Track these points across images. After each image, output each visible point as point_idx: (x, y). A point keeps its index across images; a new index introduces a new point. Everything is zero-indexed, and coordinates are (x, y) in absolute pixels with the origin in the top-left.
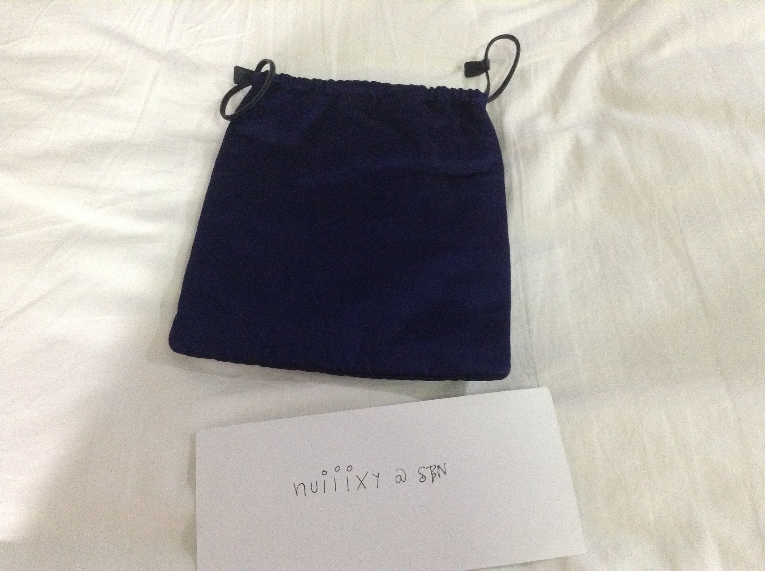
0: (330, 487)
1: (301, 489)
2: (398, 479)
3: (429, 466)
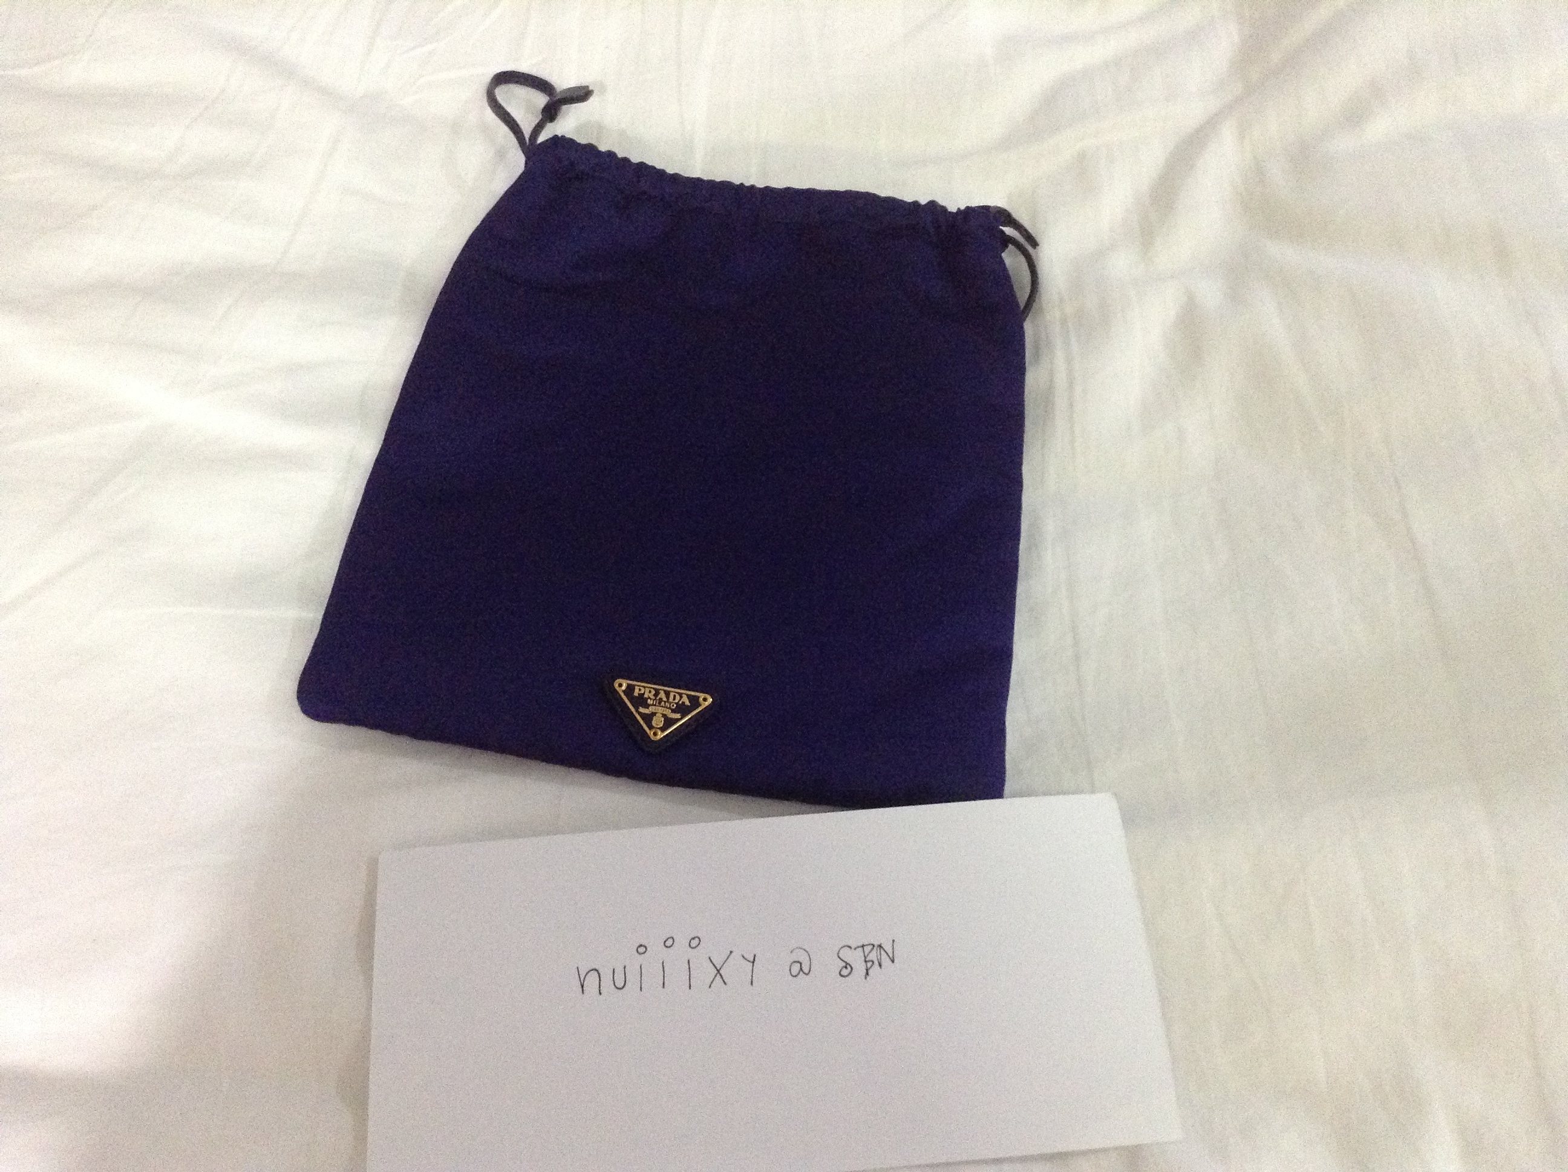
0: (652, 978)
1: (592, 981)
2: (796, 968)
3: (861, 944)
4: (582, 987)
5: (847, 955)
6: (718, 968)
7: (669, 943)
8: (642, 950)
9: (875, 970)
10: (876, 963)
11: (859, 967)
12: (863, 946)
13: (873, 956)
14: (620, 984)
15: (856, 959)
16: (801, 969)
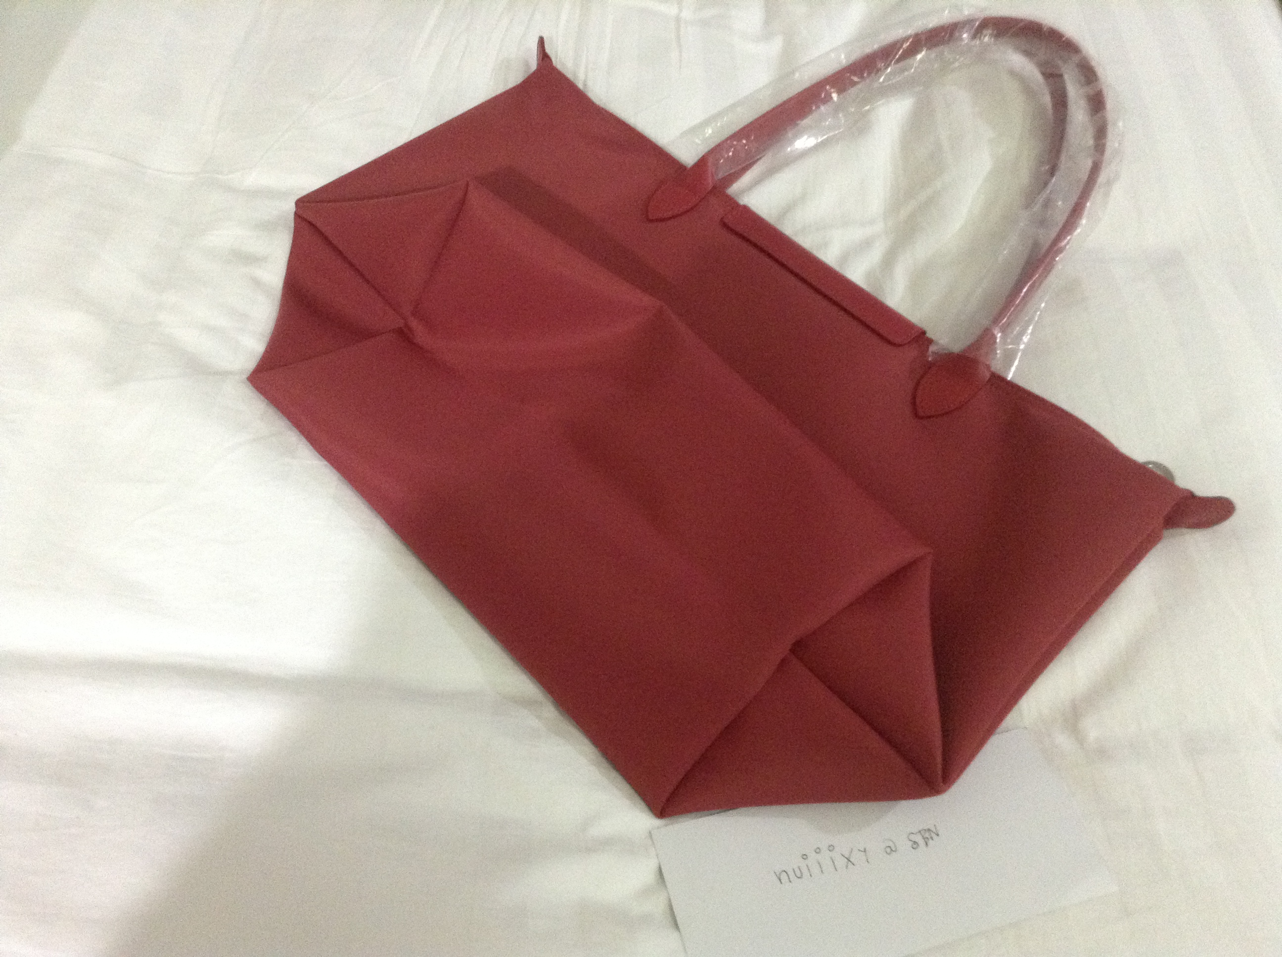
0: (815, 870)
1: (784, 877)
2: (888, 850)
3: (917, 831)
4: (780, 880)
5: (912, 837)
6: (847, 856)
7: (818, 851)
8: (805, 857)
9: (930, 842)
10: (930, 840)
11: (921, 842)
12: (920, 832)
13: (927, 835)
14: (799, 875)
15: (919, 839)
16: (892, 850)
